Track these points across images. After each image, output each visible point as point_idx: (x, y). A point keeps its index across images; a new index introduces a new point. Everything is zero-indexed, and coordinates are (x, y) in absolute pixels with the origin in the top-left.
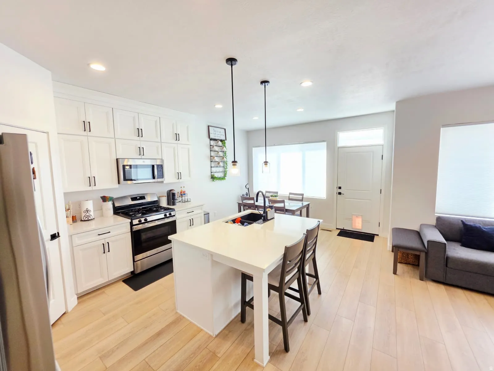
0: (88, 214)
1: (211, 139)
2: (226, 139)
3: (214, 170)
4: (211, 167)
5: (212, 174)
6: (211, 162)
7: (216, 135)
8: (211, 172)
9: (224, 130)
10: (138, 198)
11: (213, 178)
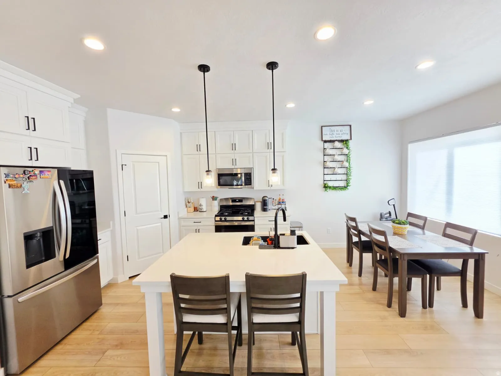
0: (201, 207)
1: (325, 142)
2: (351, 139)
3: (327, 178)
4: (324, 174)
5: (325, 182)
6: (324, 168)
7: (334, 136)
8: (324, 181)
9: (349, 127)
10: (237, 200)
11: (326, 187)
